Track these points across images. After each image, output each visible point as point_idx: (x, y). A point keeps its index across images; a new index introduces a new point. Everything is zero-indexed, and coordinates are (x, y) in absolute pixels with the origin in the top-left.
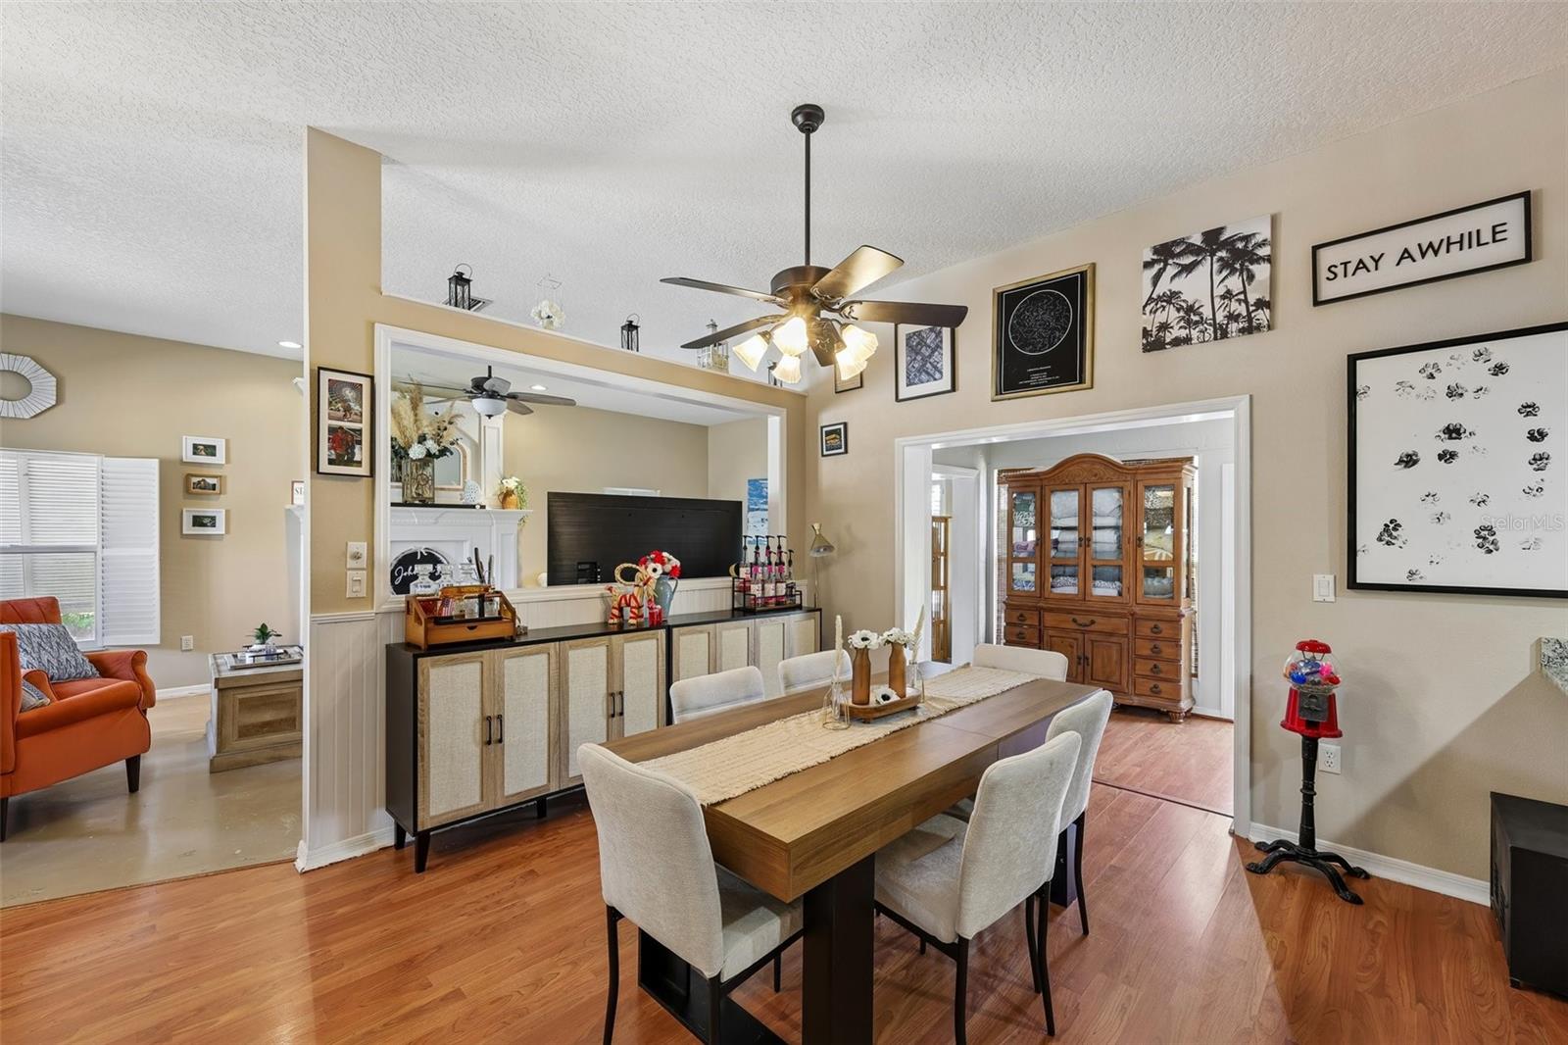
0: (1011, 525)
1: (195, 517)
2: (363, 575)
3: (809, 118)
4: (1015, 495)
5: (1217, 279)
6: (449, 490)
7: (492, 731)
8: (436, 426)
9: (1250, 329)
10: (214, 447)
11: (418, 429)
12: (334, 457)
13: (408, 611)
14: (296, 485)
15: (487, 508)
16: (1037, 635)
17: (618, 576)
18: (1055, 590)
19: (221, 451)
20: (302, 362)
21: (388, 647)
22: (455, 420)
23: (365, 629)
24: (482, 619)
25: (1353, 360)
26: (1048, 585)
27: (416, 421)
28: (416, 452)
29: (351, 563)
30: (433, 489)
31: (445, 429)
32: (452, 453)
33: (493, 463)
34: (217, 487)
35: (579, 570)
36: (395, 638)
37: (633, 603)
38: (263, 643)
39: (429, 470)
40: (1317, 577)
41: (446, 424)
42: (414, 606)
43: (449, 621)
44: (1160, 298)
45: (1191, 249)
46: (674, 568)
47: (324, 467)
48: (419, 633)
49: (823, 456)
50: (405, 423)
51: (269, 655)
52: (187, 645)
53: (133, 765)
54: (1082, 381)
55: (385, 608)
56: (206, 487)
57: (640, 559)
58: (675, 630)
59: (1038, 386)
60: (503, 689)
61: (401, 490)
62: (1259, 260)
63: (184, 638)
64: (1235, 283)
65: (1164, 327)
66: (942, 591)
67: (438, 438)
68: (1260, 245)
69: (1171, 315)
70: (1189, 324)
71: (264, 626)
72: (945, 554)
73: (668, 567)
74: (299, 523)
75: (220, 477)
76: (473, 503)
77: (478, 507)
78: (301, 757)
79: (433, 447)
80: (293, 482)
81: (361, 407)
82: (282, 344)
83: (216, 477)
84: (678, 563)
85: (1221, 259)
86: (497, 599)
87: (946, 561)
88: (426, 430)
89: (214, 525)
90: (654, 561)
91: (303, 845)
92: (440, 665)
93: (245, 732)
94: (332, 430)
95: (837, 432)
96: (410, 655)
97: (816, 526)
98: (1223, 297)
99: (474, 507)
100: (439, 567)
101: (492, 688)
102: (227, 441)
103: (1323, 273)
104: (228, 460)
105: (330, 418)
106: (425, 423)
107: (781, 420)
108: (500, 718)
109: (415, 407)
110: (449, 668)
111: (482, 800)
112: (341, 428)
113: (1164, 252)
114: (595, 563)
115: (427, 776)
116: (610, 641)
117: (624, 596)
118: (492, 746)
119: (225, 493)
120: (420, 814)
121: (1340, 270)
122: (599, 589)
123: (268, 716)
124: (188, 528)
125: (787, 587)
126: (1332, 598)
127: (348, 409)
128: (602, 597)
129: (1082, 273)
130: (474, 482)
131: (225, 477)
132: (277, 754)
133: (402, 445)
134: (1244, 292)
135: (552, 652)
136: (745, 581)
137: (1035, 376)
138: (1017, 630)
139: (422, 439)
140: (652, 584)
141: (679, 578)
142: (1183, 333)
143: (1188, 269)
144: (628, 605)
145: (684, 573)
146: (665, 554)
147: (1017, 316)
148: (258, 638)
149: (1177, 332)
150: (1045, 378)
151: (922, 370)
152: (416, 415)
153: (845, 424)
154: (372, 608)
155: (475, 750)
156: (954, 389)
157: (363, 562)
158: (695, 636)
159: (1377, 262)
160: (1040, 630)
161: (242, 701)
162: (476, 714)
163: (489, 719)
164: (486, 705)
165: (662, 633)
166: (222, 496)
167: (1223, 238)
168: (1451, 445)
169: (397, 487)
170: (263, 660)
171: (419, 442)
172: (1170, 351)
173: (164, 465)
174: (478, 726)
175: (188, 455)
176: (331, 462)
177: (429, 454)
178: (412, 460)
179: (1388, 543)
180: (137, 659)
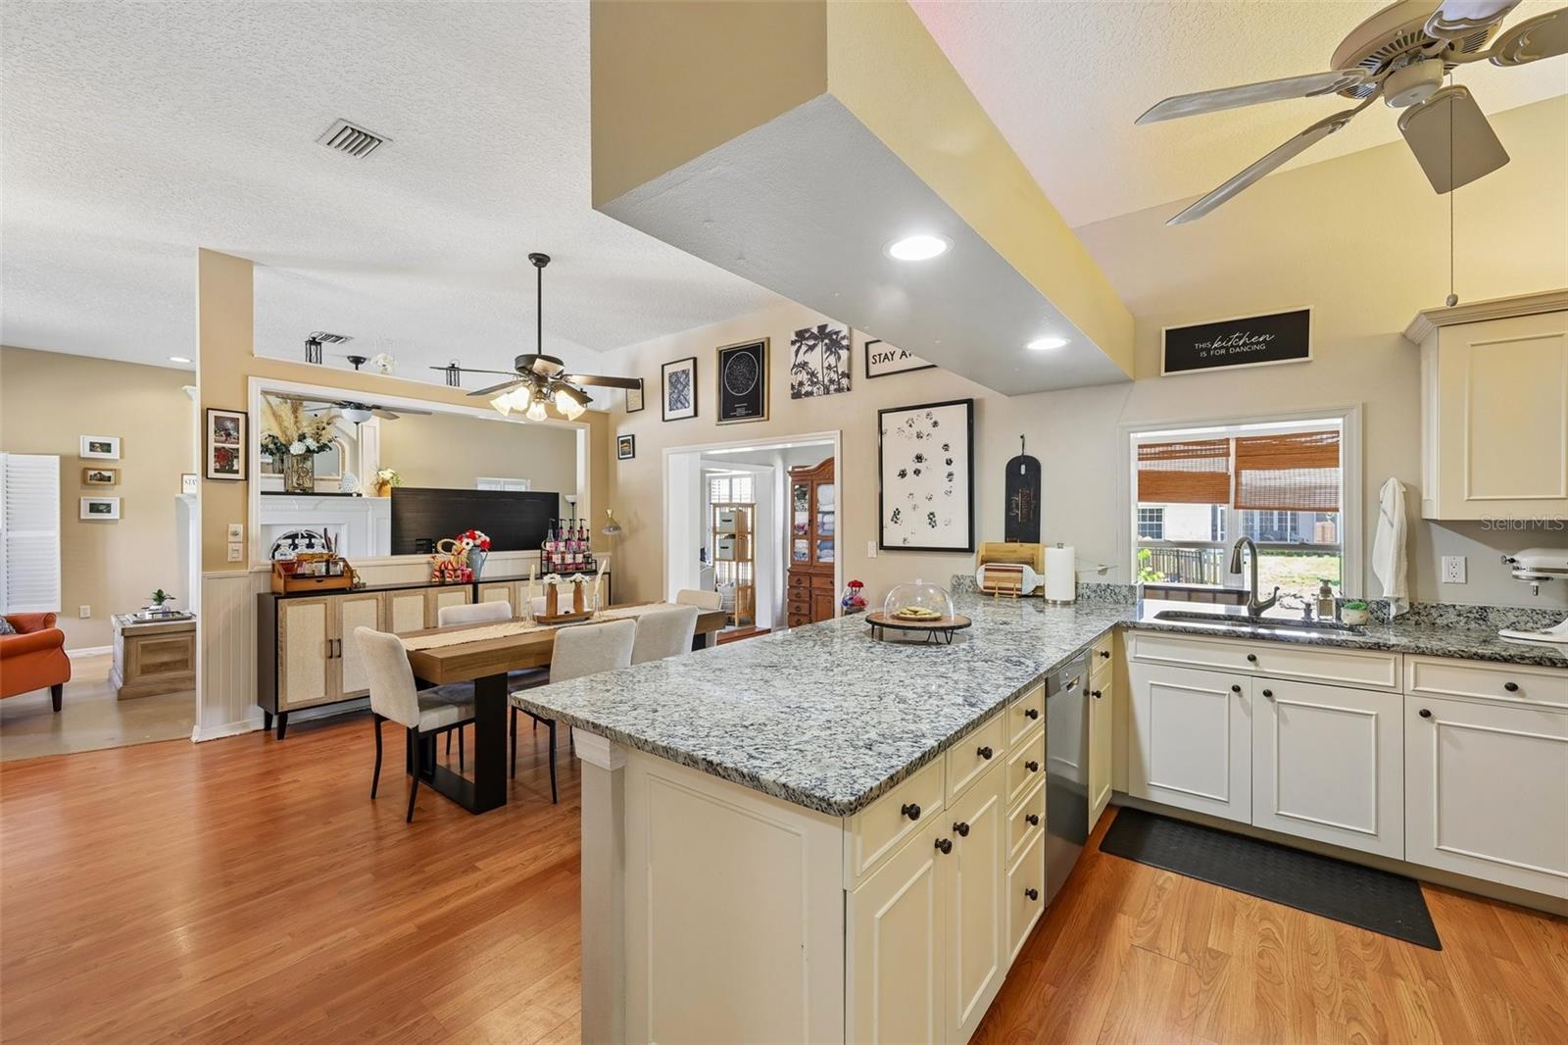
0: (794, 510)
1: (91, 505)
2: (240, 547)
3: (540, 260)
4: (797, 487)
5: (825, 356)
6: (329, 480)
7: (334, 650)
8: (315, 426)
9: (839, 390)
10: (109, 445)
11: (298, 429)
12: (218, 467)
13: (274, 571)
14: (185, 477)
15: (364, 496)
16: (808, 595)
17: (439, 548)
18: (821, 560)
19: (116, 448)
20: (195, 372)
21: (259, 595)
22: (334, 420)
23: (242, 583)
24: (328, 575)
25: (881, 413)
26: (815, 557)
27: (296, 422)
28: (297, 448)
29: (231, 538)
30: (313, 479)
31: (324, 429)
32: (331, 449)
33: (370, 457)
34: (112, 479)
35: (419, 545)
36: (264, 589)
37: (450, 567)
38: (159, 604)
39: (309, 463)
40: (869, 543)
41: (325, 425)
42: (278, 567)
43: (303, 576)
44: (799, 366)
45: (813, 336)
46: (484, 542)
47: (212, 474)
48: (280, 585)
49: (619, 458)
50: (286, 424)
51: (165, 613)
52: (85, 614)
53: (56, 692)
54: (763, 416)
55: (256, 569)
56: (103, 479)
57: (458, 536)
58: (480, 585)
59: (741, 417)
60: (342, 623)
61: (283, 481)
62: (842, 347)
63: (82, 607)
64: (832, 360)
65: (801, 384)
66: (749, 563)
67: (317, 437)
68: (843, 338)
69: (804, 376)
70: (813, 384)
71: (160, 591)
72: (752, 533)
73: (478, 542)
74: (188, 509)
75: (115, 470)
76: (350, 492)
77: (355, 495)
78: (195, 689)
79: (313, 445)
80: (183, 475)
81: (238, 433)
82: (172, 359)
83: (111, 470)
84: (488, 539)
85: (826, 344)
86: (341, 564)
87: (753, 538)
88: (306, 430)
89: (109, 511)
90: (468, 537)
91: (196, 728)
92: (295, 605)
93: (146, 670)
94: (217, 450)
95: (628, 441)
96: (273, 598)
97: (609, 512)
98: (827, 368)
99: (351, 495)
100: (313, 541)
101: (333, 621)
102: (121, 440)
103: (871, 360)
104: (122, 456)
105: (216, 442)
106: (304, 424)
107: (586, 433)
108: (339, 641)
109: (295, 411)
110: (302, 607)
111: (326, 694)
112: (224, 448)
113: (801, 335)
114: (430, 540)
115: (285, 675)
116: (426, 592)
117: (444, 562)
118: (333, 660)
119: (119, 484)
120: (280, 701)
121: (877, 358)
122: (426, 557)
123: (166, 658)
124: (85, 514)
125: (584, 557)
126: (875, 556)
127: (228, 435)
128: (429, 563)
129: (763, 343)
130: (353, 475)
131: (120, 470)
132: (172, 687)
133: (284, 442)
134: (836, 367)
135: (380, 598)
136: (548, 553)
137: (739, 410)
138: (795, 591)
139: (302, 438)
140: (465, 554)
141: (490, 550)
142: (809, 389)
143: (811, 348)
144: (446, 569)
145: (494, 546)
146: (478, 533)
147: (729, 368)
148: (155, 600)
149: (807, 388)
150: (744, 412)
151: (678, 400)
152: (296, 417)
153: (633, 436)
154: (247, 568)
155: (321, 662)
156: (696, 414)
157: (240, 538)
158: (497, 590)
159: (892, 355)
160: (810, 591)
161: (144, 647)
162: (322, 638)
163: (331, 641)
164: (330, 632)
165: (470, 588)
166: (117, 487)
167: (827, 331)
168: (919, 466)
169: (279, 478)
170: (160, 616)
171: (300, 440)
172: (806, 400)
173: (65, 462)
174: (323, 646)
175: (86, 452)
176: (216, 471)
177: (308, 450)
178: (293, 455)
179: (896, 522)
180: (48, 619)
